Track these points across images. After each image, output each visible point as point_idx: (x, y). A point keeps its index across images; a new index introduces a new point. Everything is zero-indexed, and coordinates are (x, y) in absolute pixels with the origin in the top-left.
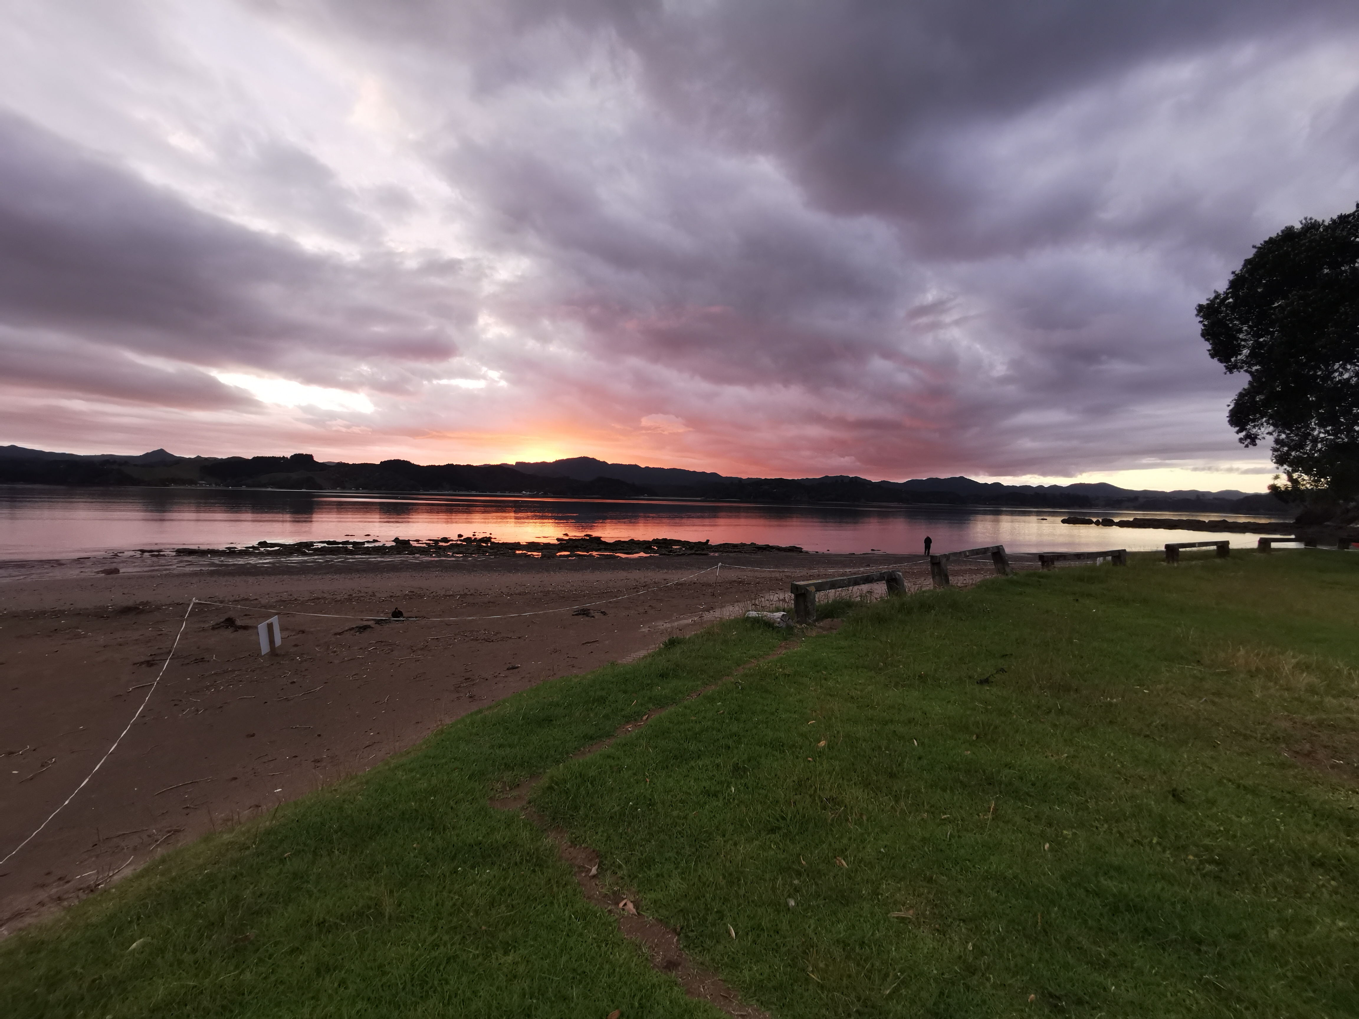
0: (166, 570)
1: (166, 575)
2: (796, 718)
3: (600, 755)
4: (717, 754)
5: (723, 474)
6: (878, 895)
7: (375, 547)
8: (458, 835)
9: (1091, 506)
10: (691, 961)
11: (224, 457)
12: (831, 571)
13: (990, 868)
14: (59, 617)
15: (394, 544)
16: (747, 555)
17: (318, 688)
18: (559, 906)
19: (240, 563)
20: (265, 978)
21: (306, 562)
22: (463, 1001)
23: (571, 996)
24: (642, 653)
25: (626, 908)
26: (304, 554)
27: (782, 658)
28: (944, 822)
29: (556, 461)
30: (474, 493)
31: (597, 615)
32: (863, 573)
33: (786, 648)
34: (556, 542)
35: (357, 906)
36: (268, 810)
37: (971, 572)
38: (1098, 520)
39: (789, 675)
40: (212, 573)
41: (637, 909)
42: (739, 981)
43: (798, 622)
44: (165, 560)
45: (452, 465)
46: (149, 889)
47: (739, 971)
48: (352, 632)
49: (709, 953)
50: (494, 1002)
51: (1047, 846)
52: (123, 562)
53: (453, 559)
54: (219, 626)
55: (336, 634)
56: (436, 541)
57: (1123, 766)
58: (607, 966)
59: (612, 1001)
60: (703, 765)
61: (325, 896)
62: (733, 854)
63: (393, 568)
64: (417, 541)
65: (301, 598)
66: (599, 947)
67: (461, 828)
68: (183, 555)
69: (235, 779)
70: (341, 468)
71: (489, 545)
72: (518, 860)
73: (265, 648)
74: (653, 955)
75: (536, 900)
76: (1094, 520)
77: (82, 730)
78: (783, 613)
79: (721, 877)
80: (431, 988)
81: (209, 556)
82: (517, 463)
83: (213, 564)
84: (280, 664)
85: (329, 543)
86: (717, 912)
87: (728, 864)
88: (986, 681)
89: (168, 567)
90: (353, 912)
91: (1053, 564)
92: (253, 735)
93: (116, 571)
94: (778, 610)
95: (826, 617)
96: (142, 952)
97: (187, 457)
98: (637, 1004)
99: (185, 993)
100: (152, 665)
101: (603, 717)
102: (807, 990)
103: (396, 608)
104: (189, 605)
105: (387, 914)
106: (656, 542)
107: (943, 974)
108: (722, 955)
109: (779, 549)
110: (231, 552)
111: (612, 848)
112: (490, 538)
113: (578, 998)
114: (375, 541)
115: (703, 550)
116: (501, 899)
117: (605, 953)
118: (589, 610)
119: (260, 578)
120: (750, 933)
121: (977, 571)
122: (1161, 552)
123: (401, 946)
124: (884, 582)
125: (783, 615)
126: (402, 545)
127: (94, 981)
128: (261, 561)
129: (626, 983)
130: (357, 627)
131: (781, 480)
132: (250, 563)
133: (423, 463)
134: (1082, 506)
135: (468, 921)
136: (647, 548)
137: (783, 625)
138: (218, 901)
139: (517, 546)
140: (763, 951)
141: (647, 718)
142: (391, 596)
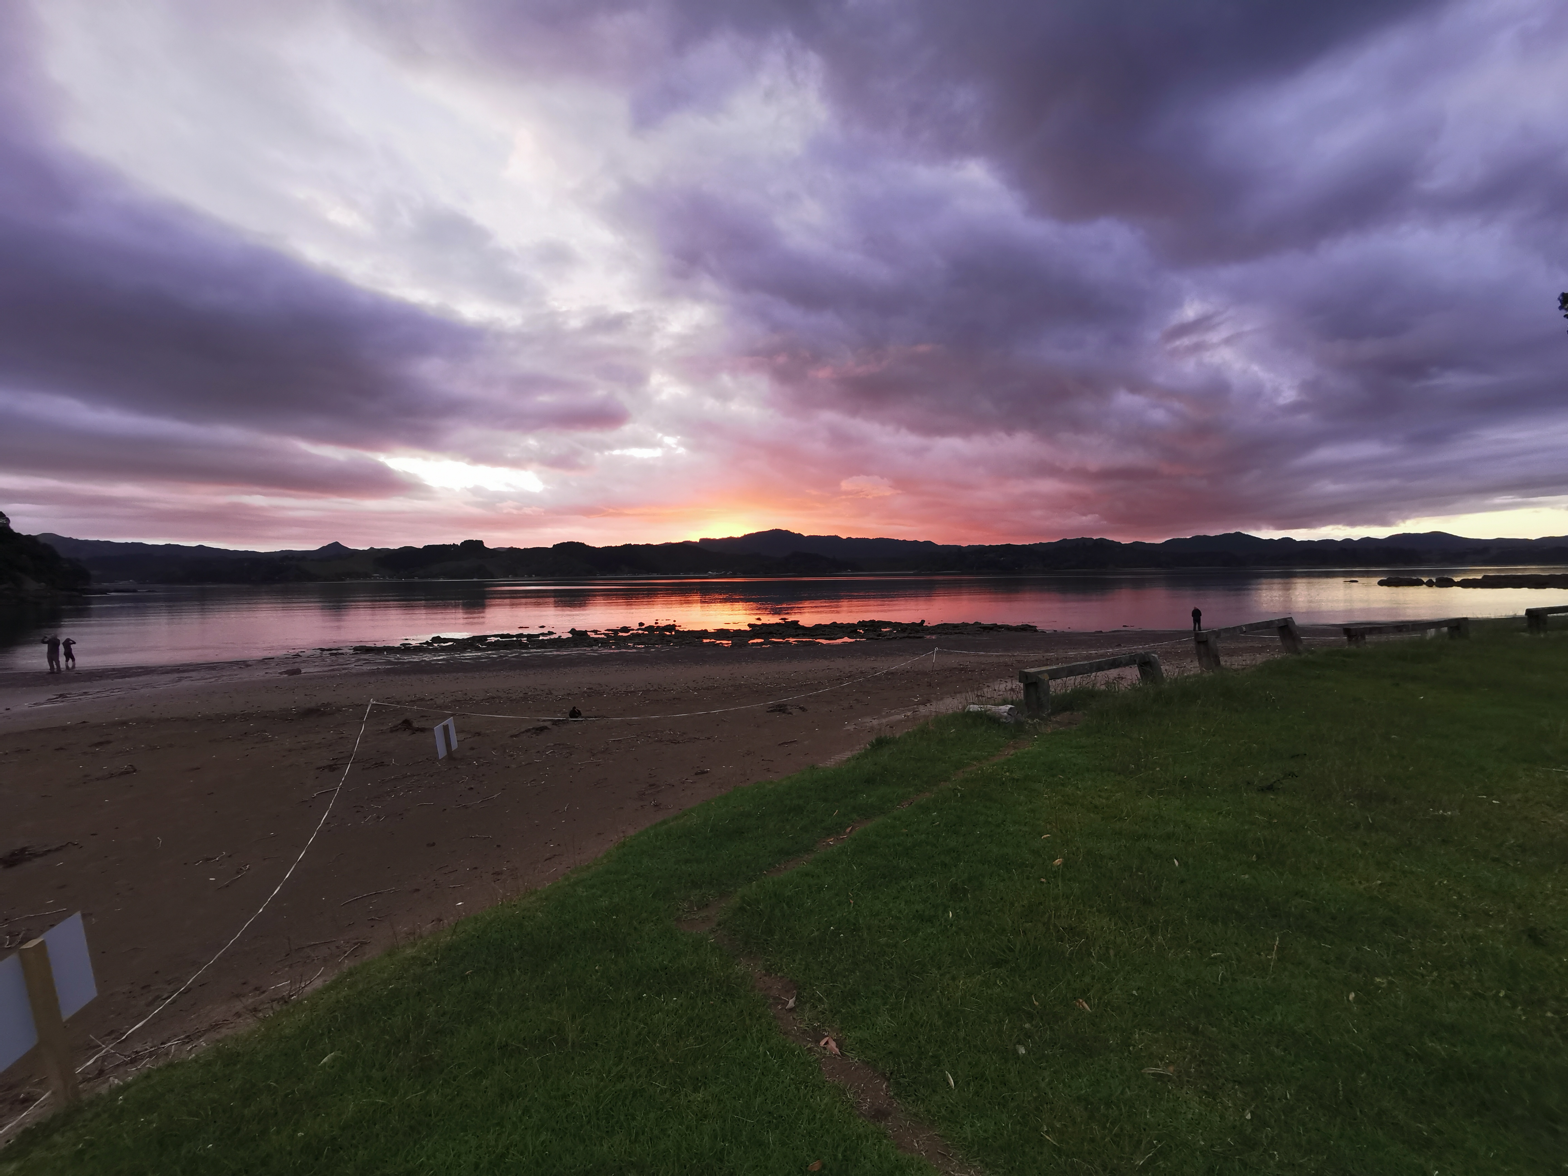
0: (344, 669)
1: (345, 674)
2: (1026, 831)
3: (797, 873)
4: (932, 872)
5: (939, 542)
6: (1129, 1046)
7: (551, 639)
8: (642, 958)
9: (1421, 562)
10: (902, 1111)
11: (397, 548)
12: (1071, 653)
13: (1273, 1020)
14: (248, 720)
15: (570, 636)
16: (970, 637)
17: (496, 796)
18: (753, 1040)
19: (415, 660)
20: (450, 1100)
21: (479, 657)
22: (651, 1139)
23: (766, 1141)
24: (848, 755)
25: (829, 1047)
26: (478, 649)
27: (1009, 760)
28: (1214, 962)
29: (745, 536)
30: (655, 575)
31: (795, 711)
32: (1113, 654)
33: (1015, 748)
34: (748, 628)
35: (539, 1030)
36: (449, 924)
37: (1253, 650)
38: (1430, 581)
39: (1018, 780)
40: (388, 672)
41: (840, 1049)
42: (960, 1137)
43: (1029, 717)
44: (344, 658)
45: (630, 545)
46: (338, 1002)
47: (959, 1127)
48: (529, 734)
49: (924, 1103)
50: (684, 1142)
51: (1352, 996)
52: (304, 662)
53: (635, 650)
54: (397, 728)
55: (512, 736)
56: (616, 631)
57: (1461, 897)
58: (806, 1111)
59: (813, 1150)
60: (915, 886)
61: (508, 1018)
62: (951, 990)
63: (570, 662)
64: (595, 632)
65: (475, 698)
66: (798, 1089)
67: (645, 950)
68: (361, 653)
69: (418, 890)
70: (512, 553)
71: (673, 633)
72: (707, 988)
73: (442, 752)
74: (860, 1103)
75: (727, 1033)
76: (1425, 580)
77: (273, 836)
78: (1010, 706)
79: (936, 1016)
80: (617, 1122)
81: (385, 653)
82: (702, 540)
83: (389, 662)
84: (458, 768)
85: (502, 636)
86: (932, 1057)
87: (945, 1001)
88: (1270, 788)
89: (346, 666)
90: (536, 1037)
91: (1364, 638)
92: (434, 844)
93: (298, 671)
94: (1005, 703)
95: (1065, 709)
96: (333, 1067)
97: (361, 549)
98: (840, 1156)
99: (374, 1110)
100: (334, 770)
101: (801, 829)
102: (1041, 1153)
103: (574, 708)
104: (367, 706)
105: (570, 1040)
106: (862, 624)
107: (1212, 1146)
108: (939, 1107)
109: (1008, 628)
110: (406, 649)
111: (811, 978)
112: (674, 626)
113: (774, 1144)
114: (550, 633)
115: (918, 632)
116: (689, 1030)
117: (805, 1096)
118: (786, 705)
119: (435, 676)
120: (972, 1083)
121: (1261, 650)
122: (1520, 619)
123: (585, 1076)
124: (1136, 665)
125: (1011, 708)
126: (579, 637)
127: (286, 1095)
128: (435, 658)
129: (828, 1131)
130: (533, 729)
131: (1009, 546)
132: (425, 660)
133: (599, 544)
134: (1408, 563)
135: (654, 1052)
136: (852, 632)
137: (1011, 720)
138: (403, 1018)
139: (704, 634)
140: (988, 1105)
141: (851, 830)
142: (569, 694)
